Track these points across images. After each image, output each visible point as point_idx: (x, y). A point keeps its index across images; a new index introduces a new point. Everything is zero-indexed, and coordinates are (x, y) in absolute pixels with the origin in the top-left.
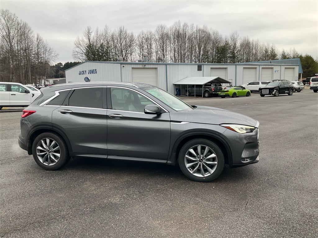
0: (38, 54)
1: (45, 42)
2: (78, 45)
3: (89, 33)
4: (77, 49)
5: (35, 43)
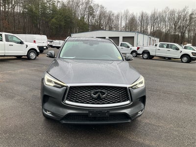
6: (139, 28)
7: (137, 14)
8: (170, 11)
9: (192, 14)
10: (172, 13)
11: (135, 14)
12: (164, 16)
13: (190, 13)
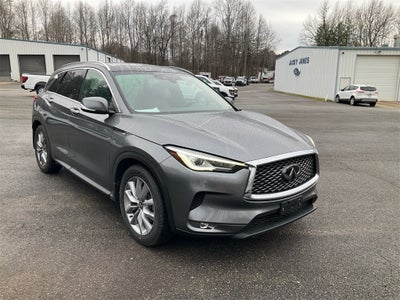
0: (258, 40)
1: (268, 24)
2: (308, 26)
3: (325, 9)
4: (306, 32)
5: (257, 25)
6: (76, 37)
7: (69, 5)
8: (135, 5)
9: (174, 16)
10: (141, 10)
11: (64, 5)
12: (126, 15)
13: (171, 13)
